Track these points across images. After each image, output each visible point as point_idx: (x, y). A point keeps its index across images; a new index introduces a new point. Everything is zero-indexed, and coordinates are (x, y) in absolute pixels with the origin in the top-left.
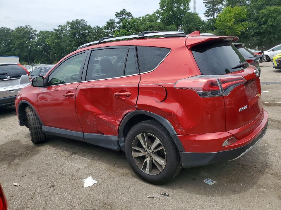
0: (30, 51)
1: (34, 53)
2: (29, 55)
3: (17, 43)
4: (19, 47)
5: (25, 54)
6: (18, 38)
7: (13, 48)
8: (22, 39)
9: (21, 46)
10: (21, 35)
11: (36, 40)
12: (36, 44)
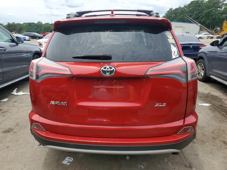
0: (214, 19)
1: (217, 21)
2: (212, 22)
3: (205, 12)
4: (206, 15)
5: (209, 21)
6: (208, 8)
7: (201, 16)
8: (211, 8)
9: (207, 15)
10: (211, 5)
11: (222, 9)
12: (222, 13)
